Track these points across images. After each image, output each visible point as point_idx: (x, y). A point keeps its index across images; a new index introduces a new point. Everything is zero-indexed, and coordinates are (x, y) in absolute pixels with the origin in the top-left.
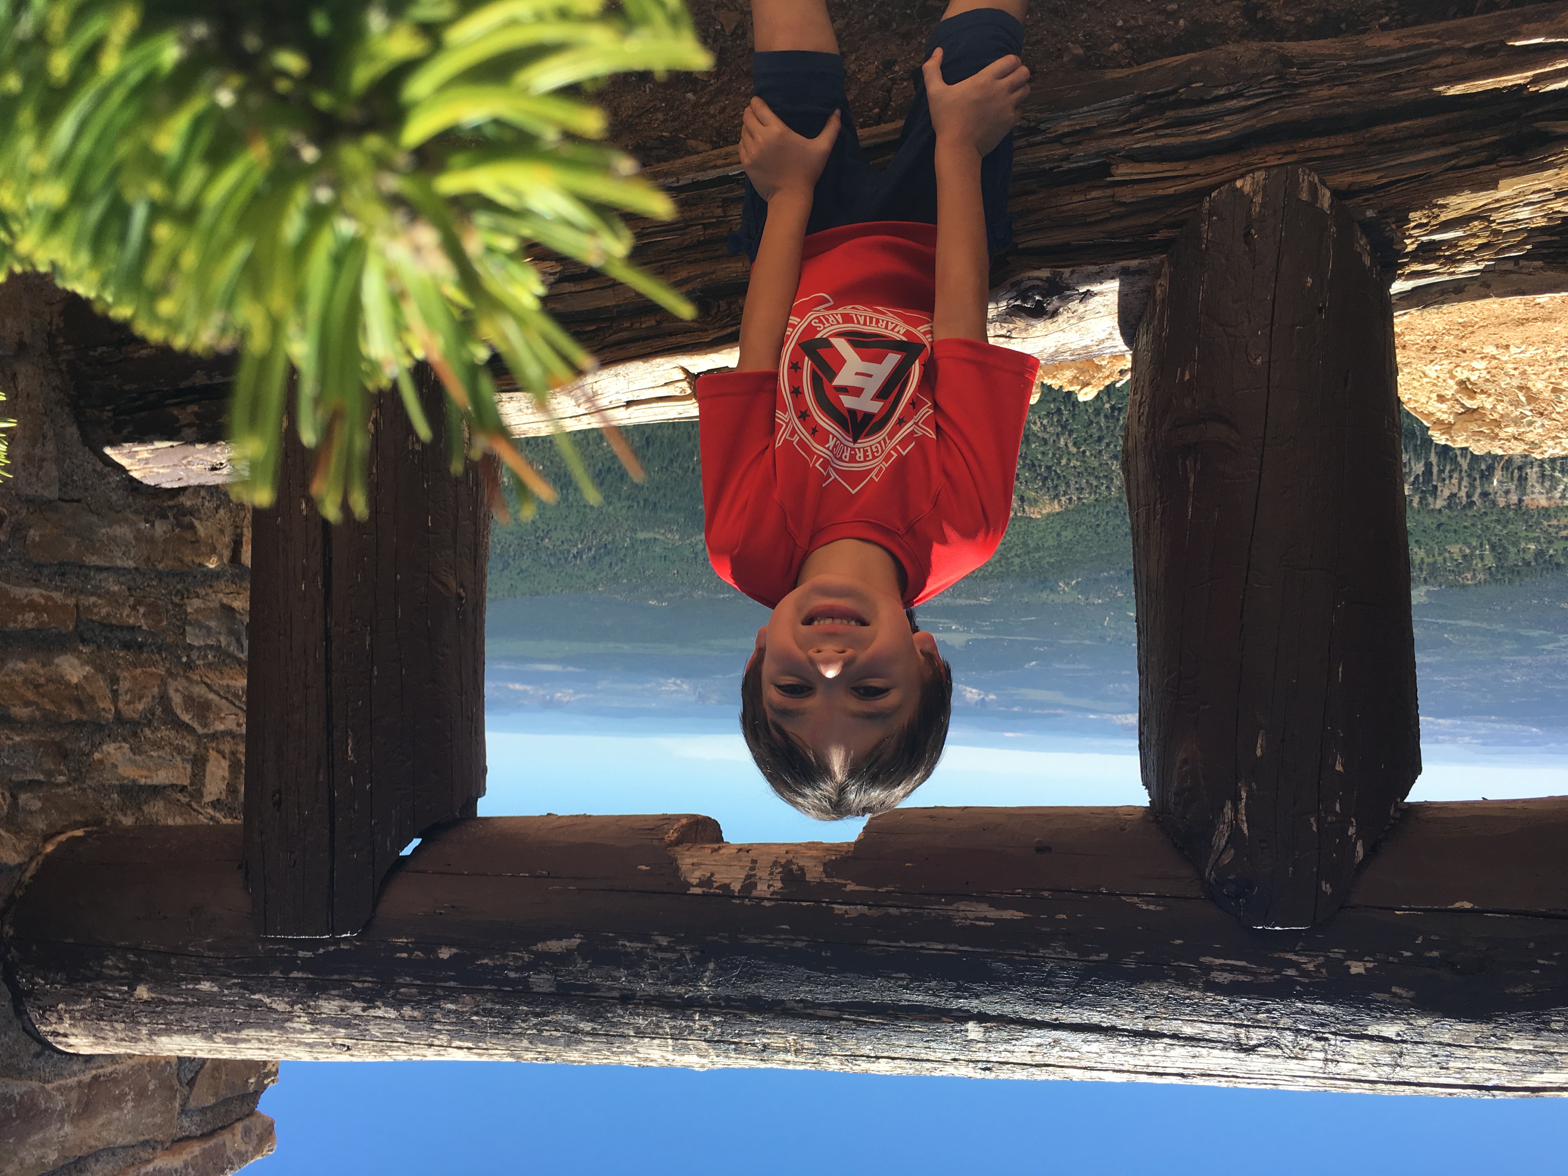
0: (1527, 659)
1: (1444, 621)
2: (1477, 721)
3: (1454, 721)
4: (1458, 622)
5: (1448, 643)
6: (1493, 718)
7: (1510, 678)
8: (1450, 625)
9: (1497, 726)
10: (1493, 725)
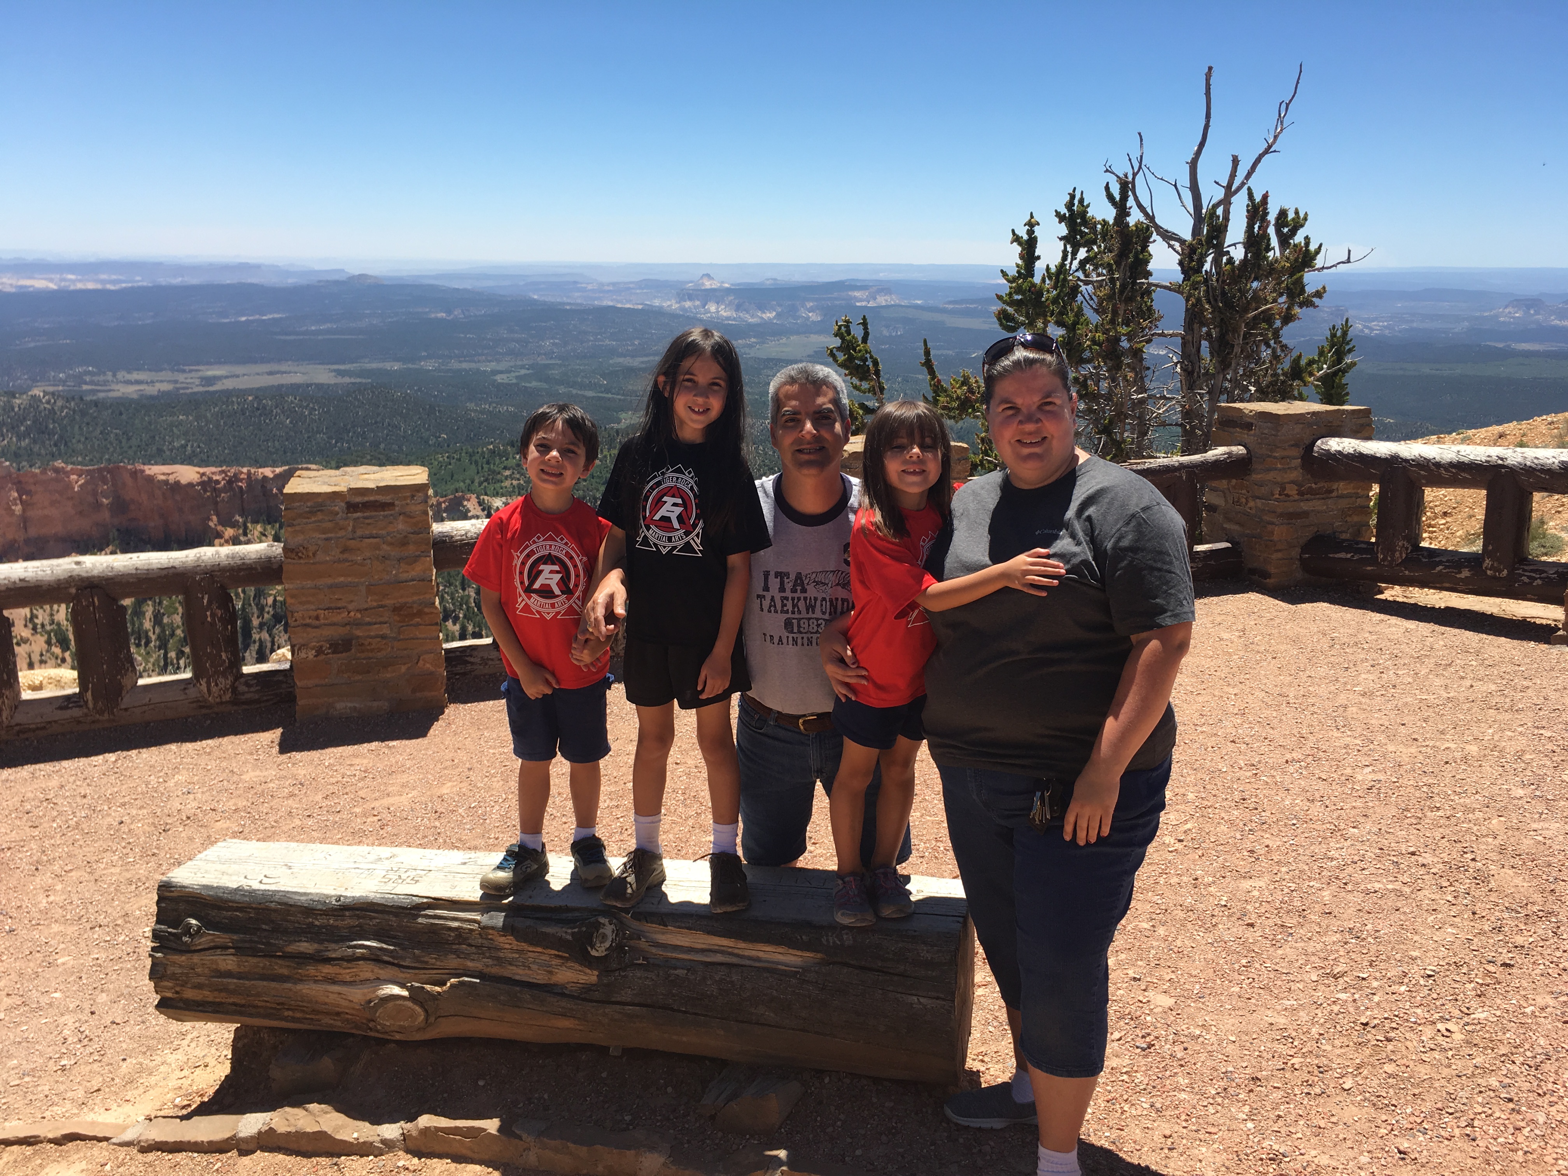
0: (542, 361)
1: (606, 395)
2: (581, 304)
3: (599, 304)
4: (594, 395)
5: (604, 376)
6: (568, 307)
7: (554, 344)
8: (602, 392)
9: (565, 300)
10: (569, 301)
